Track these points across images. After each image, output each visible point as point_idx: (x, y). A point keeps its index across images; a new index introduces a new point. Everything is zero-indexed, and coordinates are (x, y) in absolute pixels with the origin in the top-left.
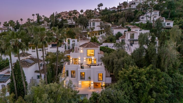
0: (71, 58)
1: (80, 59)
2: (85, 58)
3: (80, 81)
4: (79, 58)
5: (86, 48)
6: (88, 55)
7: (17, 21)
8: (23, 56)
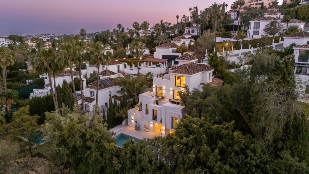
0: (154, 86)
1: (165, 90)
2: (171, 89)
3: (151, 122)
4: (164, 88)
5: (174, 73)
6: (176, 85)
7: (162, 21)
8: (104, 75)
